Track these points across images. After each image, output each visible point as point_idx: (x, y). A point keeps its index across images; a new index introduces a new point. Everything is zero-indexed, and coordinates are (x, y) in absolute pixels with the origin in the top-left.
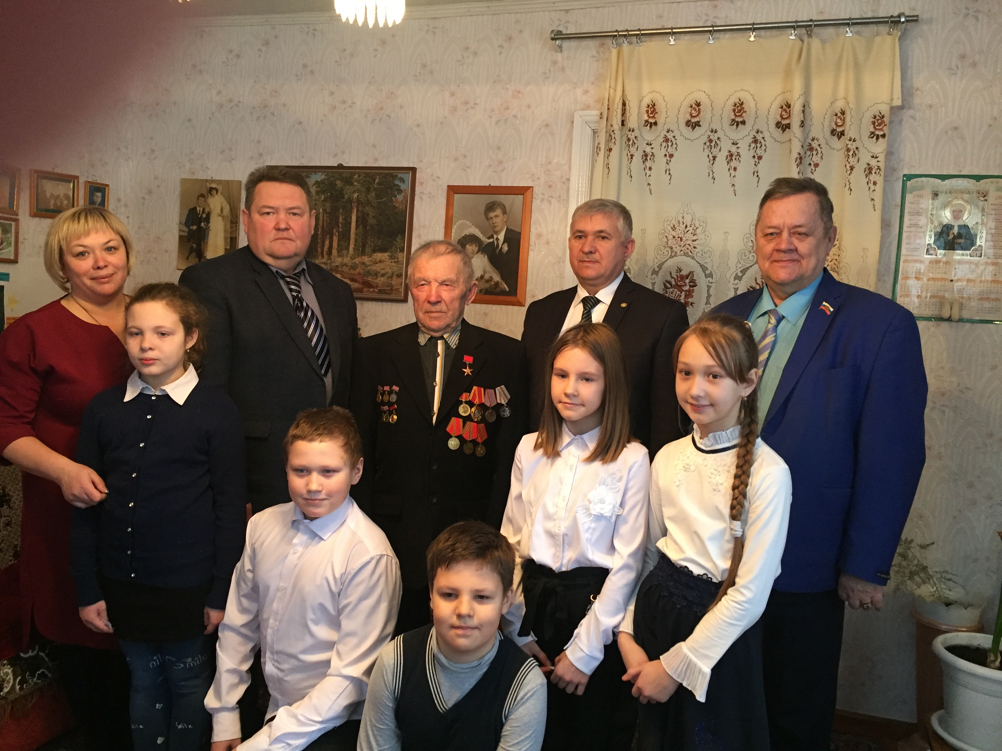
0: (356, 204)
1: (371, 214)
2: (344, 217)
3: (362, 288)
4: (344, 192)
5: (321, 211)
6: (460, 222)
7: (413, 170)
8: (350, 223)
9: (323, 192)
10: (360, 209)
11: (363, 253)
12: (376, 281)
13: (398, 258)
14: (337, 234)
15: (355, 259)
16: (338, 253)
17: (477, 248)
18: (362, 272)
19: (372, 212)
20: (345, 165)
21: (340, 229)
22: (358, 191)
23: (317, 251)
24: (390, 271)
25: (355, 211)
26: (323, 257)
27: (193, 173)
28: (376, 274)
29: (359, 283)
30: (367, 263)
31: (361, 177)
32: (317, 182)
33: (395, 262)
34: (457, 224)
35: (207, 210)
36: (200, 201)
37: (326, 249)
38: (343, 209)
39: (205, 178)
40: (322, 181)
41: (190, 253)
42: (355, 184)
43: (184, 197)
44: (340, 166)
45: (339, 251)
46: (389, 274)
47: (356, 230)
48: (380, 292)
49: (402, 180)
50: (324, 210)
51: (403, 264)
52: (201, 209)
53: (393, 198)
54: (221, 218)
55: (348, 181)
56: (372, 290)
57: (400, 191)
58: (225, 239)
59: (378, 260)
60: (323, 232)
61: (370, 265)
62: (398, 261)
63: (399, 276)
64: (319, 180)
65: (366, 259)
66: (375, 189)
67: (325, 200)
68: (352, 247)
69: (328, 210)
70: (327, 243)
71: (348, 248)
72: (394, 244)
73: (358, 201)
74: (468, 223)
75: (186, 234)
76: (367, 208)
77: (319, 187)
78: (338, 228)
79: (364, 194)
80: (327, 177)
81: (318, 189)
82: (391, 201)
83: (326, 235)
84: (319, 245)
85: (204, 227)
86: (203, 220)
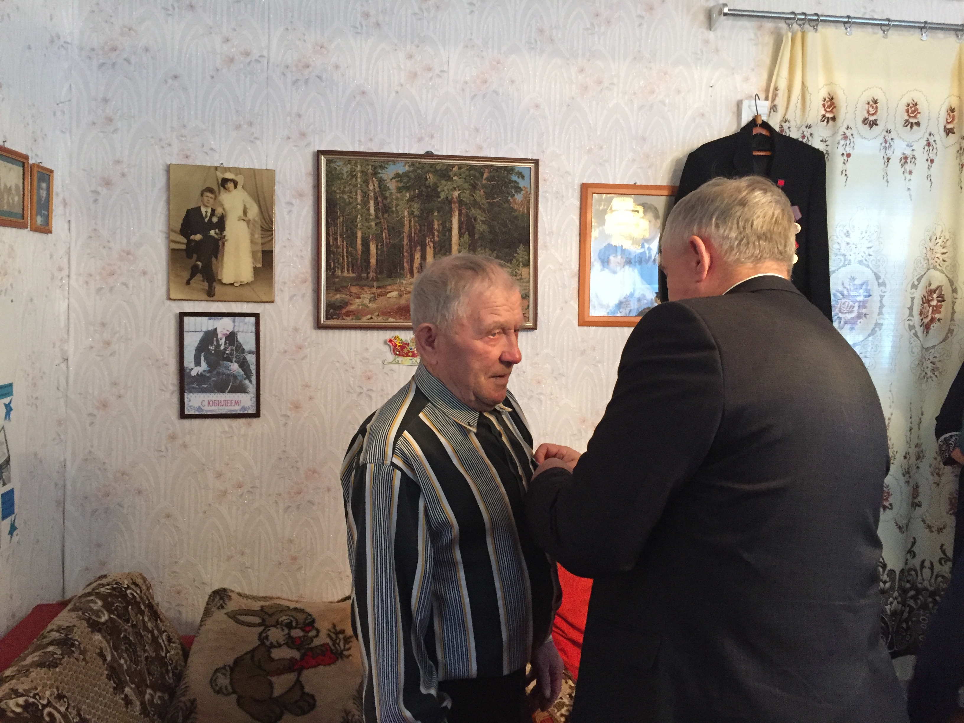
0: (457, 205)
1: (479, 217)
2: (440, 222)
4: (439, 190)
5: (406, 213)
6: (601, 228)
7: (536, 162)
8: (450, 230)
9: (408, 189)
10: (463, 211)
13: (520, 274)
14: (432, 244)
19: (482, 216)
20: (437, 152)
21: (436, 239)
22: (459, 187)
23: (403, 268)
25: (457, 213)
31: (462, 170)
32: (397, 175)
35: (219, 211)
36: (206, 199)
38: (439, 212)
39: (212, 165)
40: (406, 174)
41: (193, 276)
42: (454, 178)
44: (429, 155)
47: (460, 239)
49: (520, 175)
50: (411, 213)
51: (528, 282)
52: (209, 211)
53: (509, 198)
54: (243, 225)
55: (445, 175)
57: (518, 189)
58: (254, 253)
60: (410, 242)
62: (521, 279)
64: (400, 172)
66: (484, 186)
67: (411, 199)
69: (416, 213)
70: (418, 256)
72: (514, 257)
73: (460, 202)
75: (184, 247)
76: (473, 211)
77: (401, 181)
78: (434, 237)
79: (468, 192)
80: (412, 169)
81: (400, 185)
82: (508, 201)
83: (416, 247)
84: (405, 260)
85: (216, 236)
86: (211, 225)
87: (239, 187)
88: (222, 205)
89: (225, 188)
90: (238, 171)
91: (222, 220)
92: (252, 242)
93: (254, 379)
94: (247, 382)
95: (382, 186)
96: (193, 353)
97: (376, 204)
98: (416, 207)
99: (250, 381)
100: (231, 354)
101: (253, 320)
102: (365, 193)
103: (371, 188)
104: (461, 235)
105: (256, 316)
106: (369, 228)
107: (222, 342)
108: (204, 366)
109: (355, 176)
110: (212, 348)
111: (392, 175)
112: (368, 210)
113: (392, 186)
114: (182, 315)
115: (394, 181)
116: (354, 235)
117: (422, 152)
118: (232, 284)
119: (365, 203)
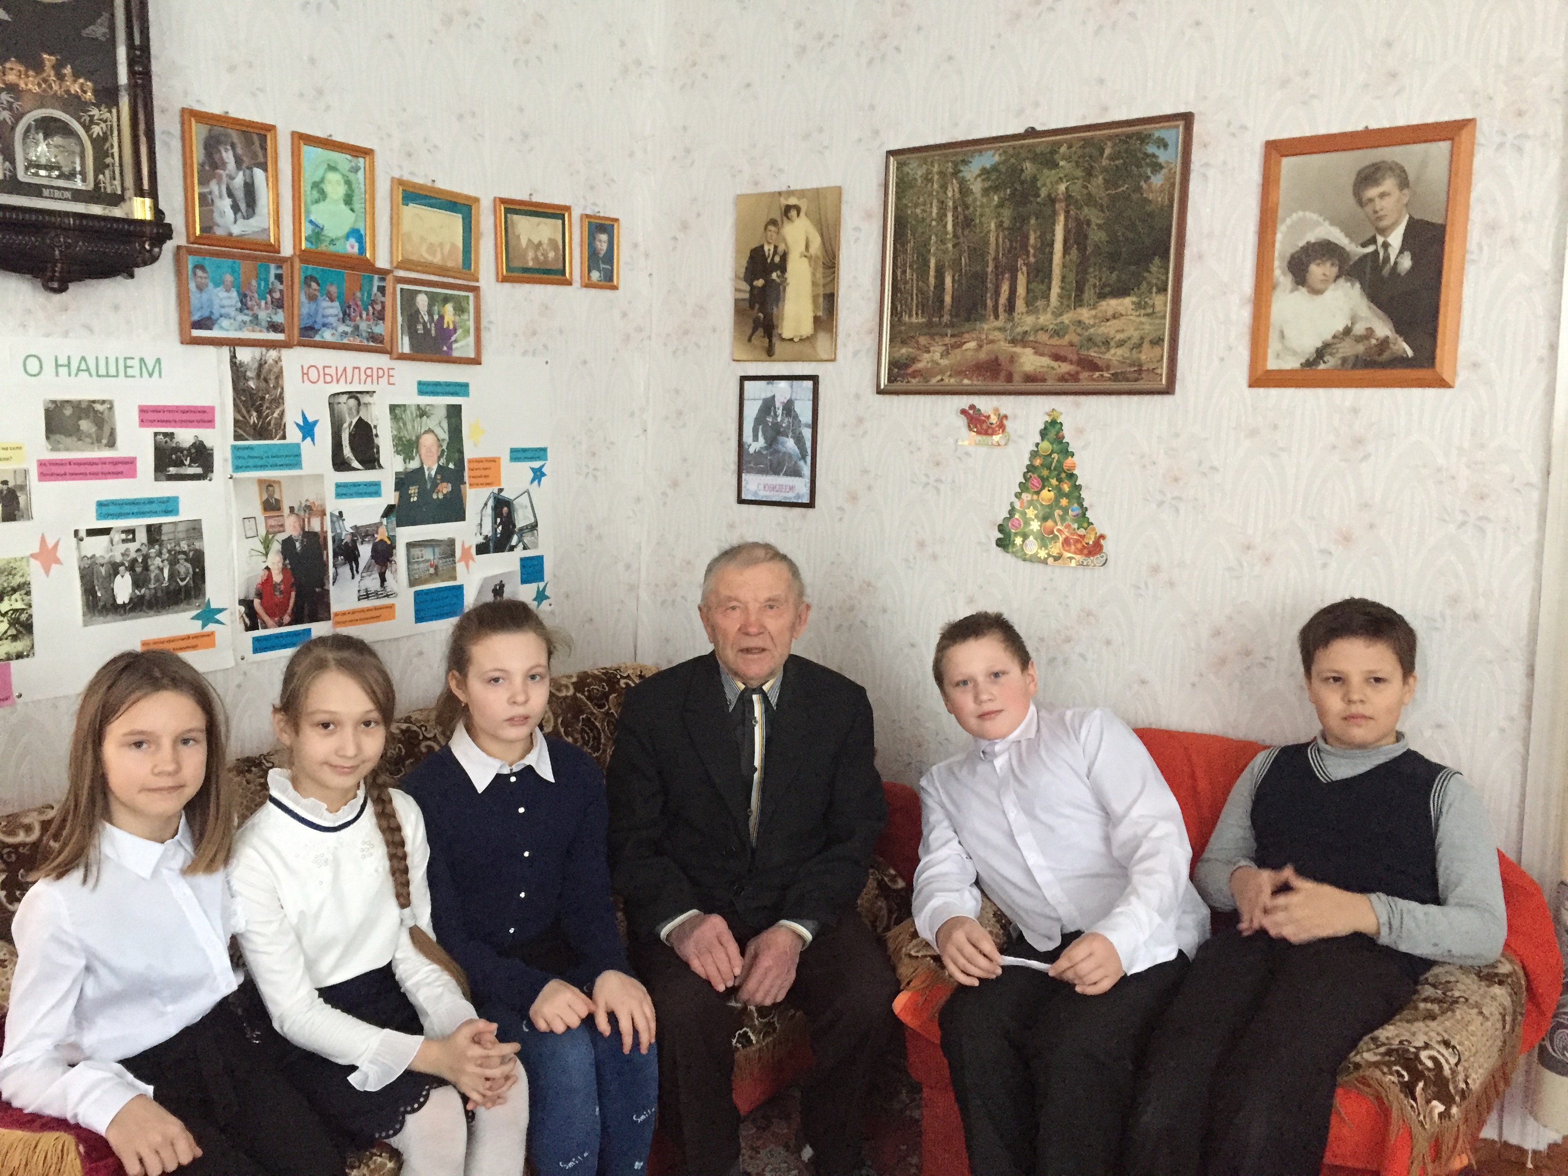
0: (1063, 204)
1: (1095, 221)
2: (1038, 233)
3: (1077, 373)
4: (1039, 184)
5: (993, 226)
6: (1295, 216)
7: (1187, 118)
8: (1051, 244)
9: (996, 188)
10: (1072, 213)
11: (1079, 302)
12: (1107, 356)
13: (1153, 306)
14: (1024, 269)
15: (1061, 315)
16: (1027, 306)
17: (1335, 270)
18: (1076, 339)
19: (1097, 218)
20: (1039, 128)
21: (1032, 259)
22: (1068, 177)
23: (985, 306)
24: (1136, 335)
25: (1062, 218)
26: (997, 317)
27: (756, 184)
28: (1107, 343)
29: (1071, 363)
30: (1087, 322)
31: (1074, 149)
32: (985, 172)
33: (1148, 315)
34: (1288, 221)
35: (782, 247)
36: (769, 233)
37: (1003, 300)
38: (1037, 218)
39: (777, 190)
40: (995, 168)
41: (755, 330)
42: (1062, 163)
43: (742, 227)
44: (1031, 133)
45: (1030, 303)
46: (1135, 340)
47: (1064, 257)
48: (1116, 377)
49: (1163, 144)
50: (1000, 225)
51: (1164, 317)
52: (772, 248)
53: (1142, 183)
54: (805, 260)
55: (1048, 160)
56: (1097, 374)
57: (1157, 167)
58: (815, 298)
59: (1110, 313)
60: (996, 267)
61: (1093, 326)
62: (1153, 313)
63: (1157, 342)
64: (988, 166)
65: (1085, 314)
66: (1105, 170)
67: (1001, 205)
68: (1055, 290)
69: (1006, 223)
70: (1005, 288)
71: (1047, 297)
72: (1145, 278)
73: (1068, 197)
74: (1315, 216)
75: (747, 296)
76: (1086, 210)
77: (988, 179)
78: (1028, 256)
79: (1080, 181)
80: (1003, 158)
81: (987, 184)
82: (1138, 189)
83: (1003, 273)
84: (989, 295)
85: (778, 280)
86: (775, 267)
87: (802, 214)
88: (784, 240)
89: (788, 218)
90: (801, 193)
91: (784, 257)
92: (814, 284)
93: (809, 459)
94: (802, 463)
95: (964, 191)
96: (752, 425)
97: (955, 218)
98: (1007, 213)
99: (806, 462)
100: (788, 427)
101: (810, 384)
102: (942, 202)
103: (950, 194)
104: (1066, 251)
105: (814, 379)
106: (945, 252)
107: (780, 412)
108: (761, 442)
109: (931, 181)
110: (769, 419)
111: (977, 172)
112: (945, 226)
113: (977, 187)
114: (743, 379)
115: (979, 179)
116: (926, 263)
117: (1021, 130)
118: (791, 340)
119: (942, 217)
